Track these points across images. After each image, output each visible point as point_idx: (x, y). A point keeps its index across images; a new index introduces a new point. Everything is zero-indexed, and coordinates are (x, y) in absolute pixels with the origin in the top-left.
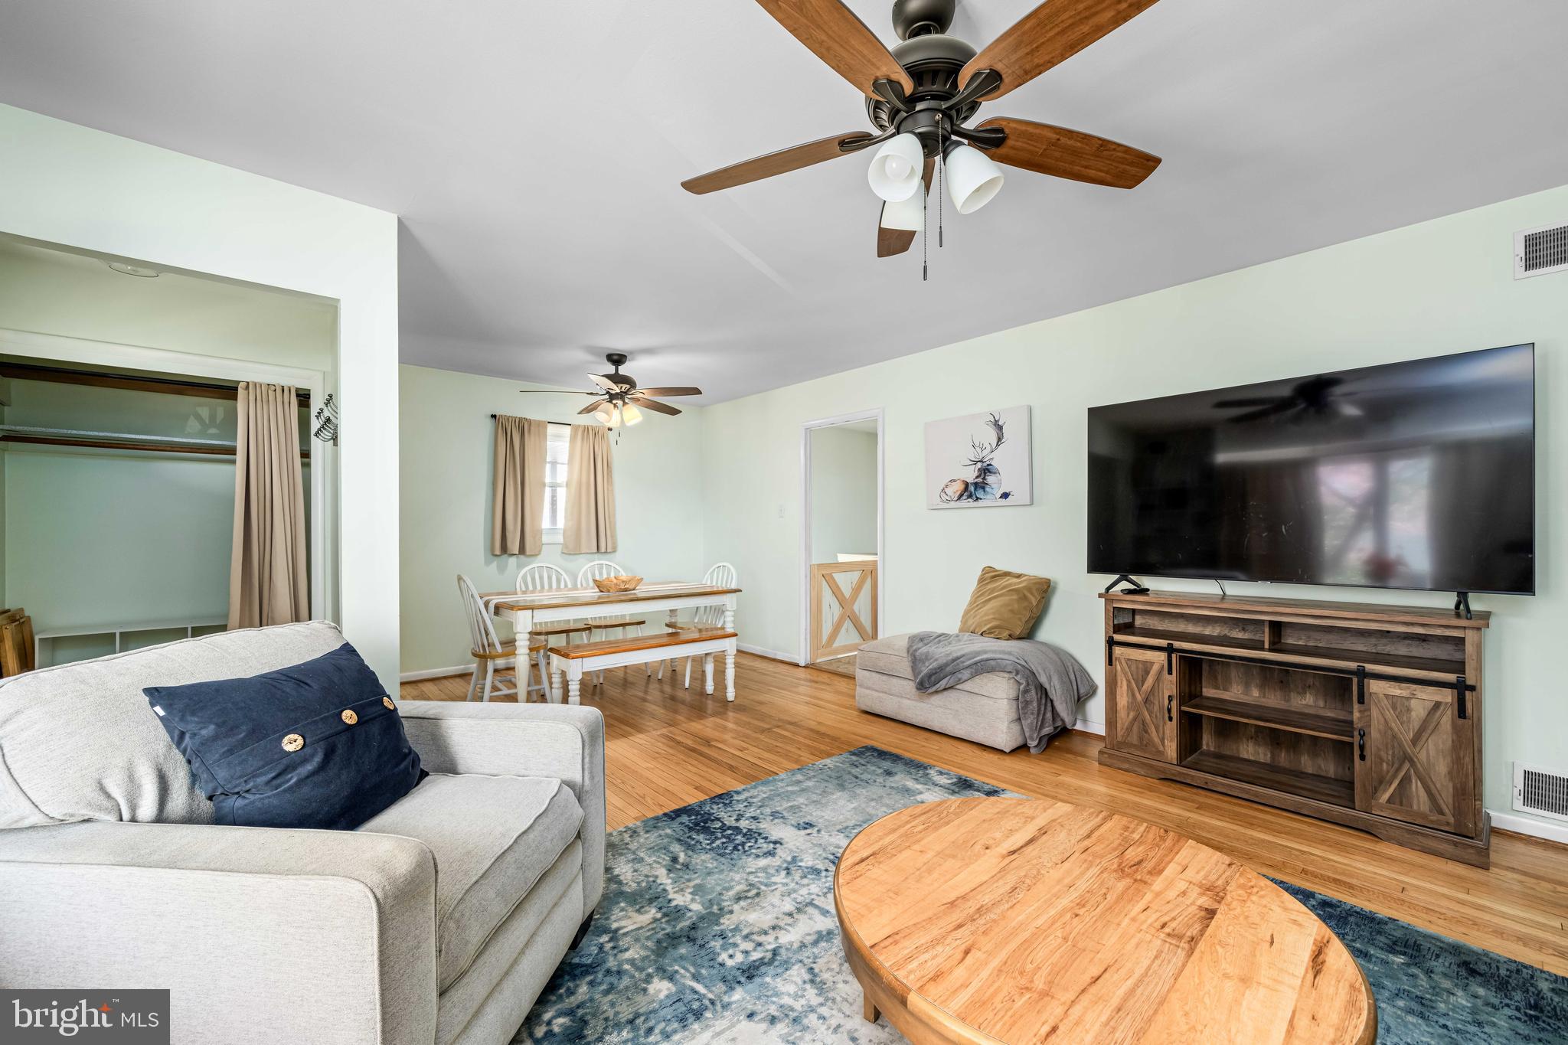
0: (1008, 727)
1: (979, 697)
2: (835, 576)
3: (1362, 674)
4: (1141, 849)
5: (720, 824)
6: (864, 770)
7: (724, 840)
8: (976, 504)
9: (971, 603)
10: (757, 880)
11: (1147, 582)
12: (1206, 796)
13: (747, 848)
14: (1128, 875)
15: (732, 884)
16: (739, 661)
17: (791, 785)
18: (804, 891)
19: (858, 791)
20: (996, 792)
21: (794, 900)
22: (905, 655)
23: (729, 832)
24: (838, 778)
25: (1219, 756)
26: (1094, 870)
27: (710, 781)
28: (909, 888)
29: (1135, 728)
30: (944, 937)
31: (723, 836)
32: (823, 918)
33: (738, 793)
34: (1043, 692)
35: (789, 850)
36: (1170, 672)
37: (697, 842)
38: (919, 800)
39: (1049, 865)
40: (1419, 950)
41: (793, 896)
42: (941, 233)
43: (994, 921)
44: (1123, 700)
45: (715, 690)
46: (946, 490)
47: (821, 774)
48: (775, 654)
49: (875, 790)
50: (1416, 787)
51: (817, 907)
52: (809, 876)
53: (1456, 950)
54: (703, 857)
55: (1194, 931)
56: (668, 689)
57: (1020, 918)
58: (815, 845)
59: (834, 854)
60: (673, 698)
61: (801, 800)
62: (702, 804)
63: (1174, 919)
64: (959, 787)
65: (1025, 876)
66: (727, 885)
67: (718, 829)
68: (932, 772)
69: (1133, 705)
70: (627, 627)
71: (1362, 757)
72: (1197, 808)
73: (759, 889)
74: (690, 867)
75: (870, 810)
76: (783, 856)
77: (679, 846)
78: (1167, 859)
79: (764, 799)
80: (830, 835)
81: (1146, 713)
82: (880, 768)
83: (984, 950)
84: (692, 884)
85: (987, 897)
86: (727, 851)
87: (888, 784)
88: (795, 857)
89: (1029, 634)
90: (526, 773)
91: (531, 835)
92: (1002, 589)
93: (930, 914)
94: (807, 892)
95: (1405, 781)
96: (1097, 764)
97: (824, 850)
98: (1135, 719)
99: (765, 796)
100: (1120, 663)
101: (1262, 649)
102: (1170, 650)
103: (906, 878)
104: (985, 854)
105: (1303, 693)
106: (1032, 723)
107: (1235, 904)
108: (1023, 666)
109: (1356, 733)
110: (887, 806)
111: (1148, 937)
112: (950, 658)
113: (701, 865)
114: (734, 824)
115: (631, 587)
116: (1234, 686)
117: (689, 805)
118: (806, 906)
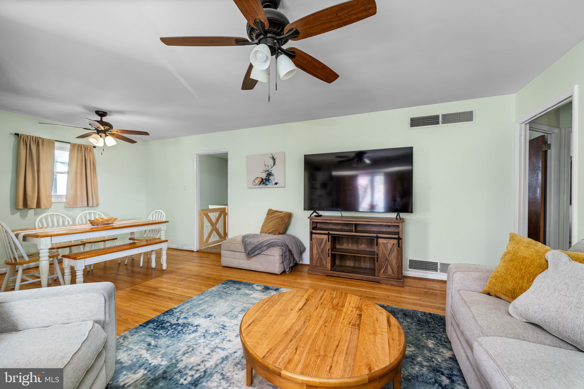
0: (280, 266)
1: (269, 256)
2: (209, 214)
3: (377, 237)
4: (337, 299)
5: (170, 324)
6: (229, 289)
7: (173, 330)
8: (266, 186)
9: (264, 222)
10: (191, 343)
11: (321, 213)
12: (339, 279)
13: (184, 331)
14: (336, 309)
15: (180, 348)
16: (169, 252)
17: (199, 301)
18: (213, 343)
19: (228, 298)
20: (278, 289)
21: (209, 347)
22: (241, 243)
23: (175, 326)
24: (219, 294)
25: (341, 266)
26: (326, 310)
27: (161, 306)
28: (270, 331)
29: (319, 261)
30: (287, 346)
31: (172, 329)
32: (223, 352)
33: (175, 309)
34: (290, 251)
35: (203, 328)
36: (329, 242)
37: (159, 334)
38: (252, 297)
39: (313, 311)
40: (395, 313)
41: (208, 346)
42: (276, 85)
43: (302, 335)
44: (315, 252)
45: (156, 266)
46: (255, 181)
47: (211, 294)
48: (183, 247)
49: (235, 297)
50: (389, 267)
51: (219, 348)
52: (214, 336)
53: (402, 310)
54: (164, 340)
55: (358, 322)
56: (129, 268)
57: (309, 332)
58: (214, 323)
59: (223, 325)
60: (133, 272)
61: (205, 306)
62: (159, 317)
63: (352, 320)
64: (265, 290)
65: (307, 317)
66: (178, 349)
67: (169, 326)
68: (255, 286)
69: (318, 253)
70: (106, 242)
71: (377, 261)
72: (337, 283)
73: (193, 347)
74: (158, 346)
75: (234, 305)
76: (201, 331)
77: (150, 338)
78: (345, 301)
79: (188, 309)
80: (220, 318)
81: (322, 255)
82: (235, 288)
83: (302, 347)
84: (160, 353)
85: (297, 327)
86: (175, 335)
87: (239, 293)
88: (207, 330)
89: (284, 233)
90: (68, 321)
91: (80, 353)
92: (276, 217)
93: (280, 339)
94: (214, 343)
95: (387, 266)
96: (307, 274)
97: (218, 324)
98: (318, 258)
99: (188, 307)
100: (314, 239)
101: (353, 232)
102: (329, 234)
103: (268, 328)
104: (292, 312)
105: (361, 244)
106: (287, 263)
107: (365, 311)
108: (284, 243)
109: (376, 254)
110: (240, 301)
111: (347, 328)
112: (259, 243)
113: (163, 344)
114: (176, 322)
115: (110, 223)
116: (345, 244)
117: (152, 319)
118: (215, 349)
